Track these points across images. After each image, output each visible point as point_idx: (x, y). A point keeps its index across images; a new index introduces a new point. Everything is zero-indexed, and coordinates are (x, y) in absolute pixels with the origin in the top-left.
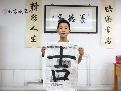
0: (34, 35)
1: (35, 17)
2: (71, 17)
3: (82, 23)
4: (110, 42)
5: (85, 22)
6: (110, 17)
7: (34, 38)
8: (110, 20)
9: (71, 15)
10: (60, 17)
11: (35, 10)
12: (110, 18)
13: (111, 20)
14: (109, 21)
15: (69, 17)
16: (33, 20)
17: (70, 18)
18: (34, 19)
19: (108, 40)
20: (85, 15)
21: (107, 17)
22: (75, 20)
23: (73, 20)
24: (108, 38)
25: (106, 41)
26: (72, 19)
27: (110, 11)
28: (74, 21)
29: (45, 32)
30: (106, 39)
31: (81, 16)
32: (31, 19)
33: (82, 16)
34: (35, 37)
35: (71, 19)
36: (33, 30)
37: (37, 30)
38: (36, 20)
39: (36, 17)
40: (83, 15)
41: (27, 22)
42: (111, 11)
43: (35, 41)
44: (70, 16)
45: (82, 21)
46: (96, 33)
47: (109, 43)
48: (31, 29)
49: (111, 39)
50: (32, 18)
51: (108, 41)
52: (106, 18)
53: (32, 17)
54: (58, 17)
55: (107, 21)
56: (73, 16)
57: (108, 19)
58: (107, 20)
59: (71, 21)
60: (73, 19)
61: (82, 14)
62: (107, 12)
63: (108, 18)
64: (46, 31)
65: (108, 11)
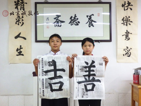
0: (21, 46)
1: (21, 20)
2: (74, 19)
3: (90, 27)
4: (129, 53)
5: (93, 26)
6: (129, 17)
7: (20, 49)
8: (130, 23)
9: (74, 16)
10: (57, 19)
11: (21, 9)
12: (129, 19)
13: (132, 22)
14: (128, 23)
15: (70, 19)
16: (18, 24)
17: (72, 20)
18: (20, 23)
19: (126, 50)
20: (93, 15)
21: (125, 17)
22: (79, 22)
23: (76, 23)
24: (127, 47)
25: (125, 53)
26: (75, 21)
27: (129, 9)
28: (78, 25)
29: (37, 41)
30: (124, 50)
31: (87, 16)
32: (16, 23)
33: (89, 17)
34: (22, 48)
35: (73, 22)
36: (19, 38)
37: (25, 39)
38: (23, 23)
39: (23, 20)
40: (91, 15)
41: (10, 27)
42: (131, 9)
43: (23, 55)
44: (71, 17)
45: (89, 24)
46: (110, 41)
47: (128, 55)
48: (16, 37)
49: (131, 49)
50: (17, 21)
51: (127, 52)
52: (124, 19)
53: (16, 19)
54: (55, 19)
55: (125, 24)
56: (76, 18)
57: (127, 21)
58: (125, 22)
59: (73, 24)
60: (77, 21)
61: (89, 14)
62: (125, 10)
63: (127, 19)
64: (38, 39)
65: (127, 9)
